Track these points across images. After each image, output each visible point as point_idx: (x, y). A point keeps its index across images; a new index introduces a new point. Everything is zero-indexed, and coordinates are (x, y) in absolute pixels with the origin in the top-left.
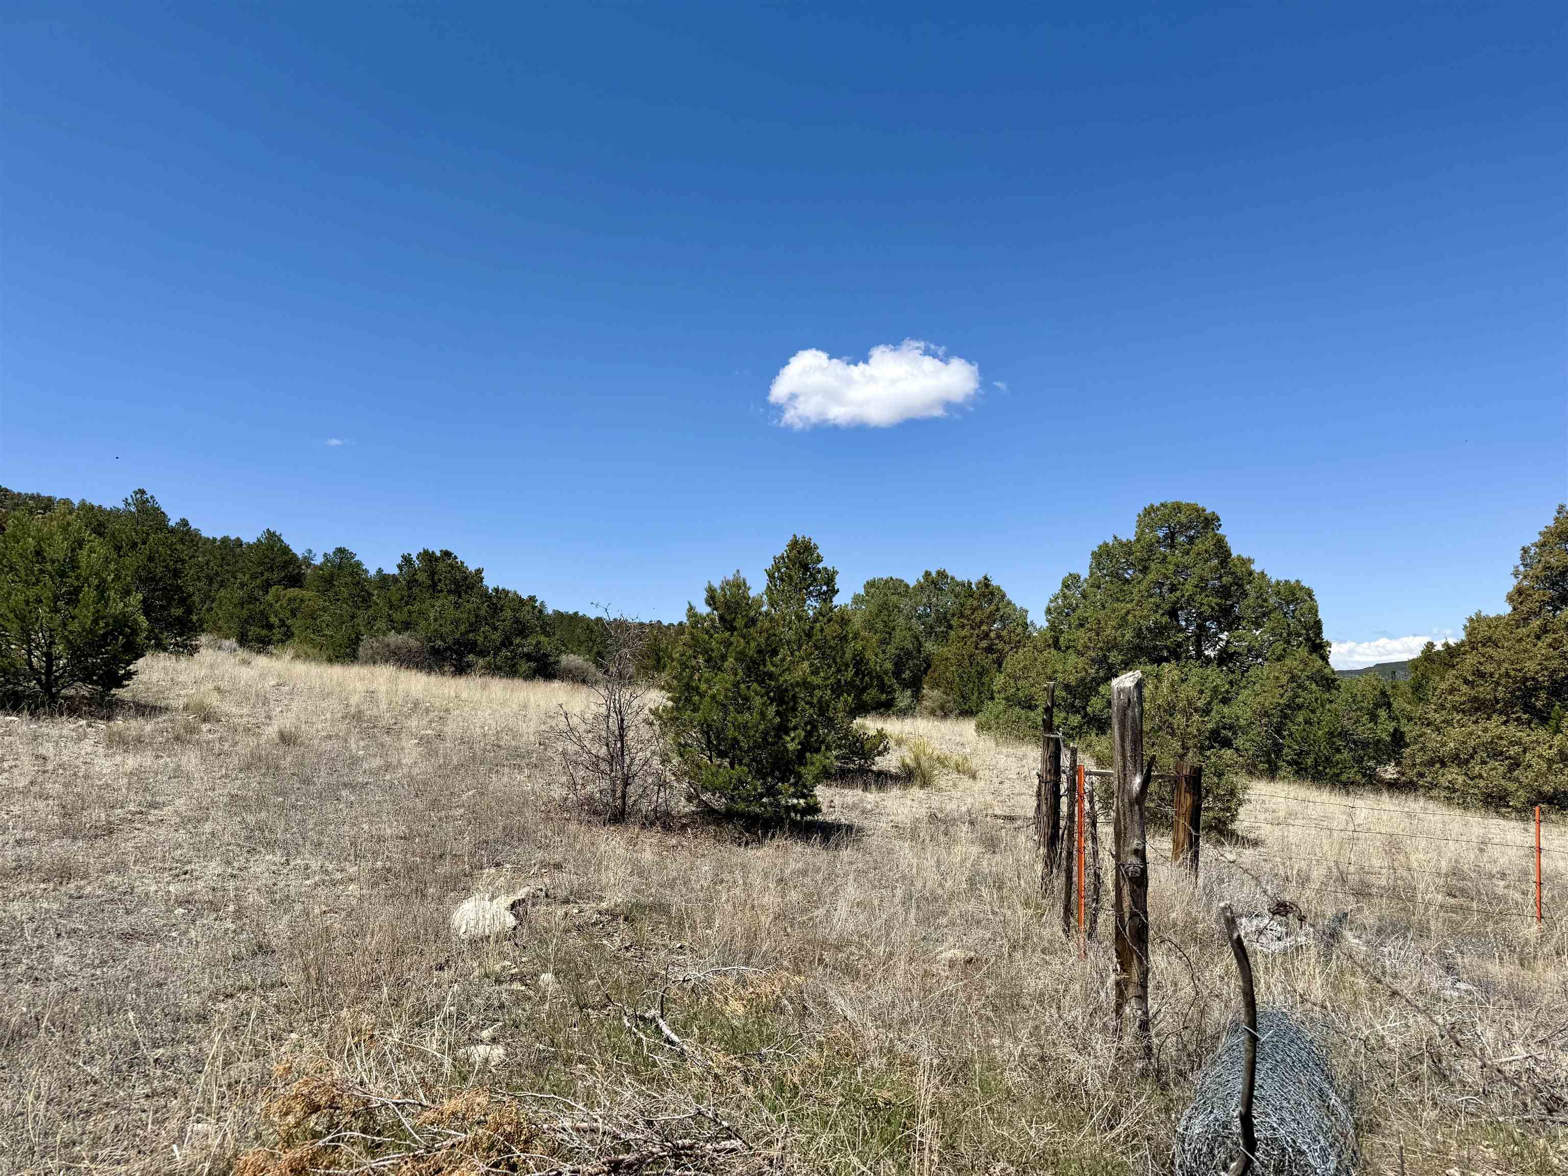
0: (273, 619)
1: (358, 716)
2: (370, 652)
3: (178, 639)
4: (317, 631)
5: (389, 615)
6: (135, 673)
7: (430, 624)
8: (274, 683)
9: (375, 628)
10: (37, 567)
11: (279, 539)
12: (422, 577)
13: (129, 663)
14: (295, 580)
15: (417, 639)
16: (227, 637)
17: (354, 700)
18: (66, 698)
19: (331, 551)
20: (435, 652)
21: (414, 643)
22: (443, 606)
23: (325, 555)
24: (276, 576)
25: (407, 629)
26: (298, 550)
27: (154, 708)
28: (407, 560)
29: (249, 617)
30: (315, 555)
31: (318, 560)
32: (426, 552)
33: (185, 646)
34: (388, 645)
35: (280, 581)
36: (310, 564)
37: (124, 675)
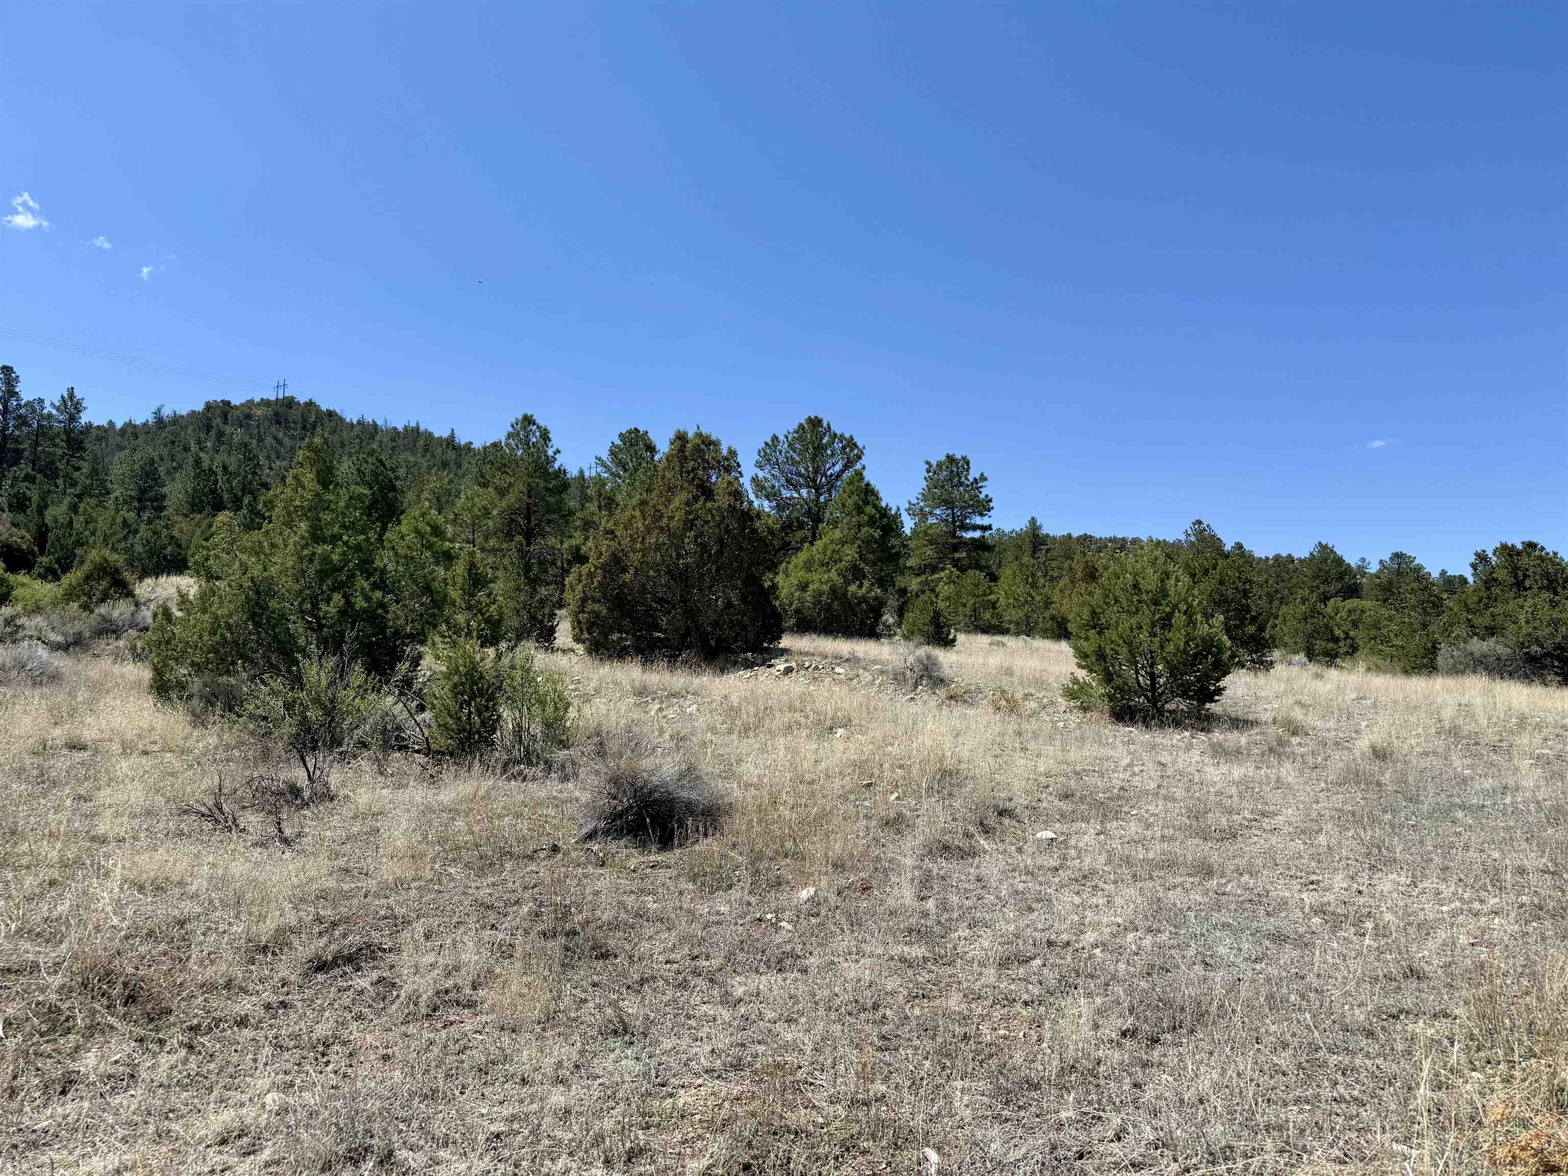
0: (1338, 632)
1: (1454, 732)
2: (1451, 661)
3: (1254, 656)
4: (1386, 641)
5: (1468, 620)
6: (1224, 689)
7: (1520, 628)
8: (1354, 696)
9: (1453, 635)
10: (1135, 598)
11: (1332, 551)
12: (1502, 575)
13: (1218, 680)
14: (1353, 592)
15: (1506, 646)
16: (1296, 652)
17: (1447, 714)
18: (1170, 712)
19: (1386, 557)
20: (1531, 659)
21: (1501, 650)
22: (1535, 605)
23: (1381, 562)
24: (1332, 589)
25: (1493, 635)
26: (1352, 560)
27: (1246, 722)
28: (1482, 557)
29: (1314, 631)
30: (1369, 563)
31: (1374, 568)
32: (1504, 547)
33: (1262, 663)
34: (1472, 654)
35: (1337, 593)
36: (1365, 573)
37: (1214, 690)
